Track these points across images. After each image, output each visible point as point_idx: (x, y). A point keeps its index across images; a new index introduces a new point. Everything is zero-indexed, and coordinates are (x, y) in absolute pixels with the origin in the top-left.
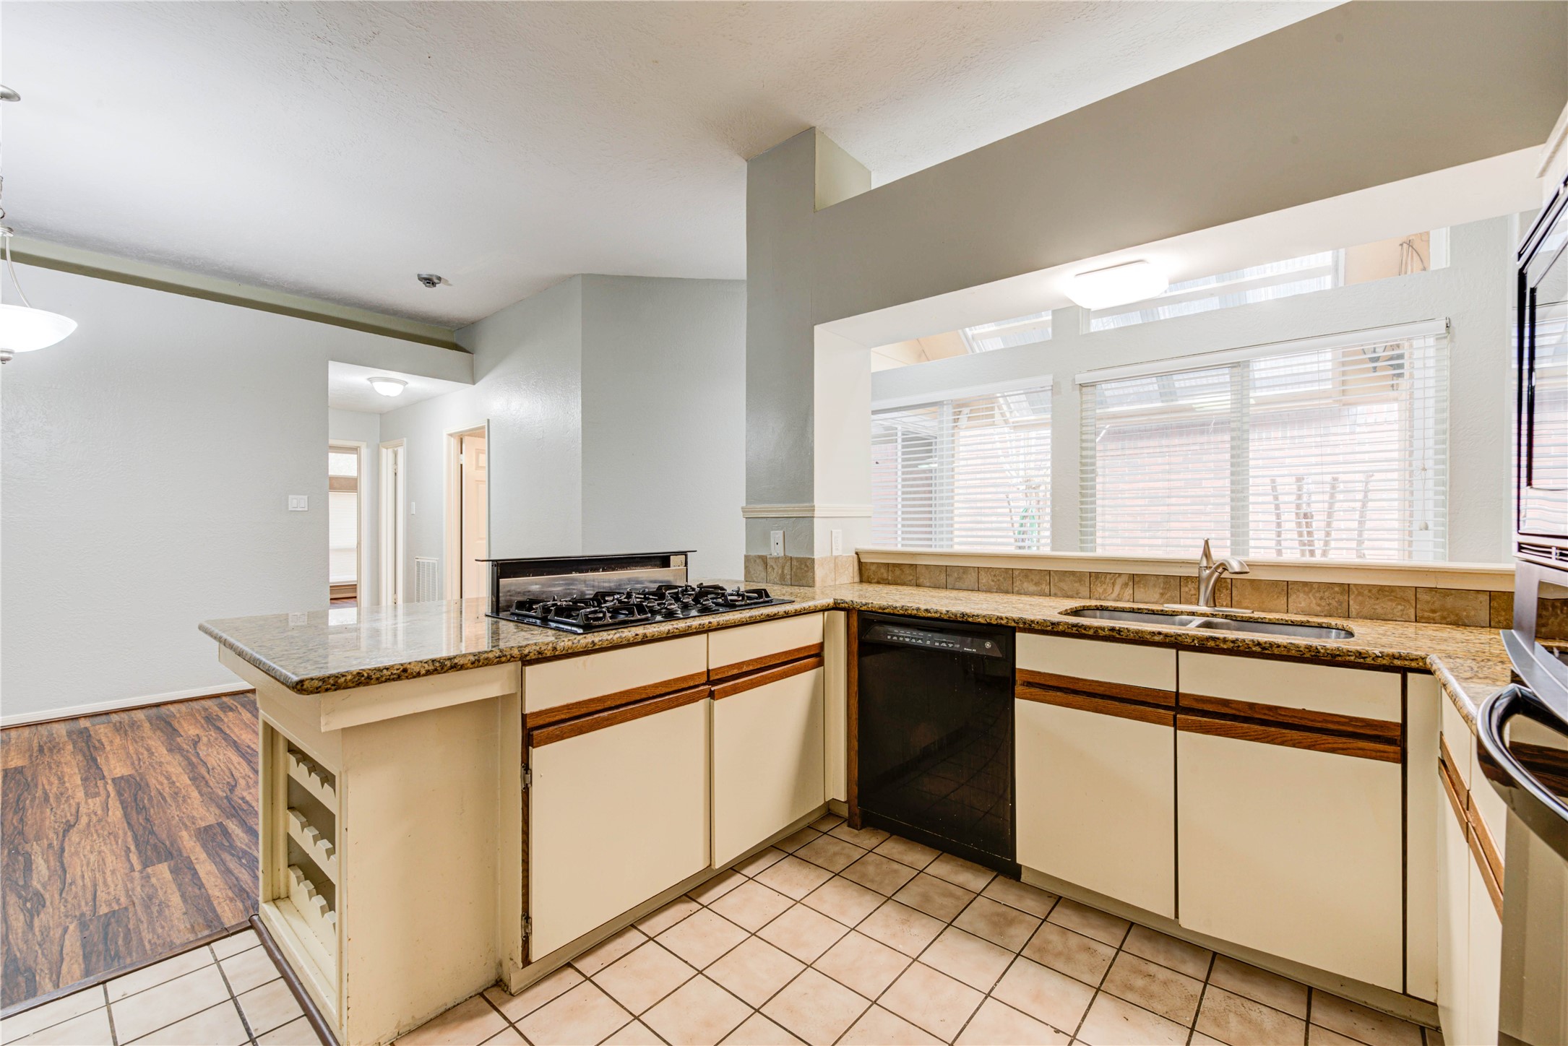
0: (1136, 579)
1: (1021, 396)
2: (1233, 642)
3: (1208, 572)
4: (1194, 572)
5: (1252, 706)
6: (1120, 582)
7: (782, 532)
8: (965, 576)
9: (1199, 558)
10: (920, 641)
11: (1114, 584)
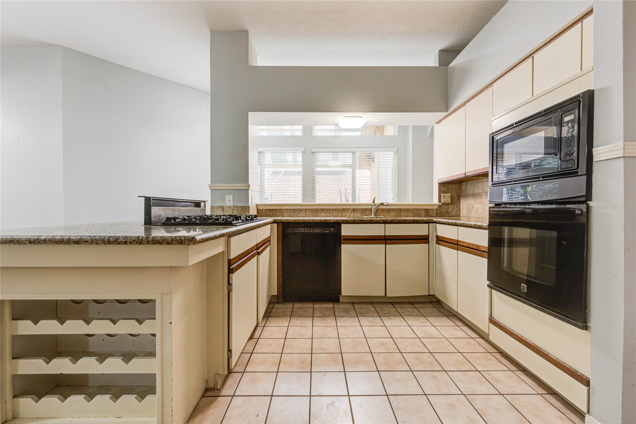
0: (354, 210)
1: (269, 154)
2: (398, 220)
3: (374, 207)
4: (370, 207)
5: (401, 236)
6: (350, 211)
7: (232, 196)
8: (301, 212)
9: (372, 203)
10: (308, 231)
11: (348, 212)
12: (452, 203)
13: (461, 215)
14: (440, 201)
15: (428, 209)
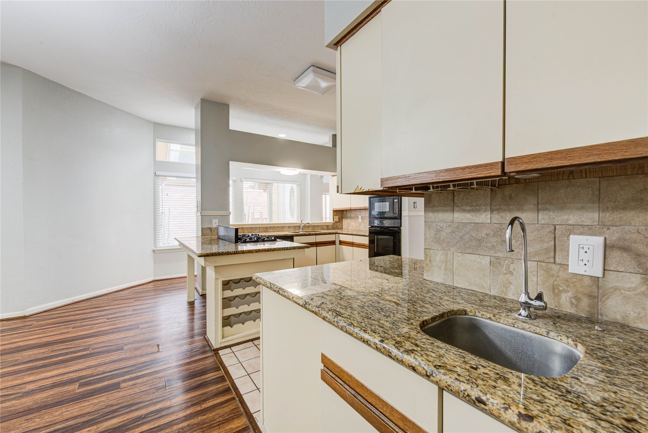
7: (218, 220)
11: (286, 228)
12: (339, 222)
13: (343, 228)
14: (334, 221)
15: (328, 225)
